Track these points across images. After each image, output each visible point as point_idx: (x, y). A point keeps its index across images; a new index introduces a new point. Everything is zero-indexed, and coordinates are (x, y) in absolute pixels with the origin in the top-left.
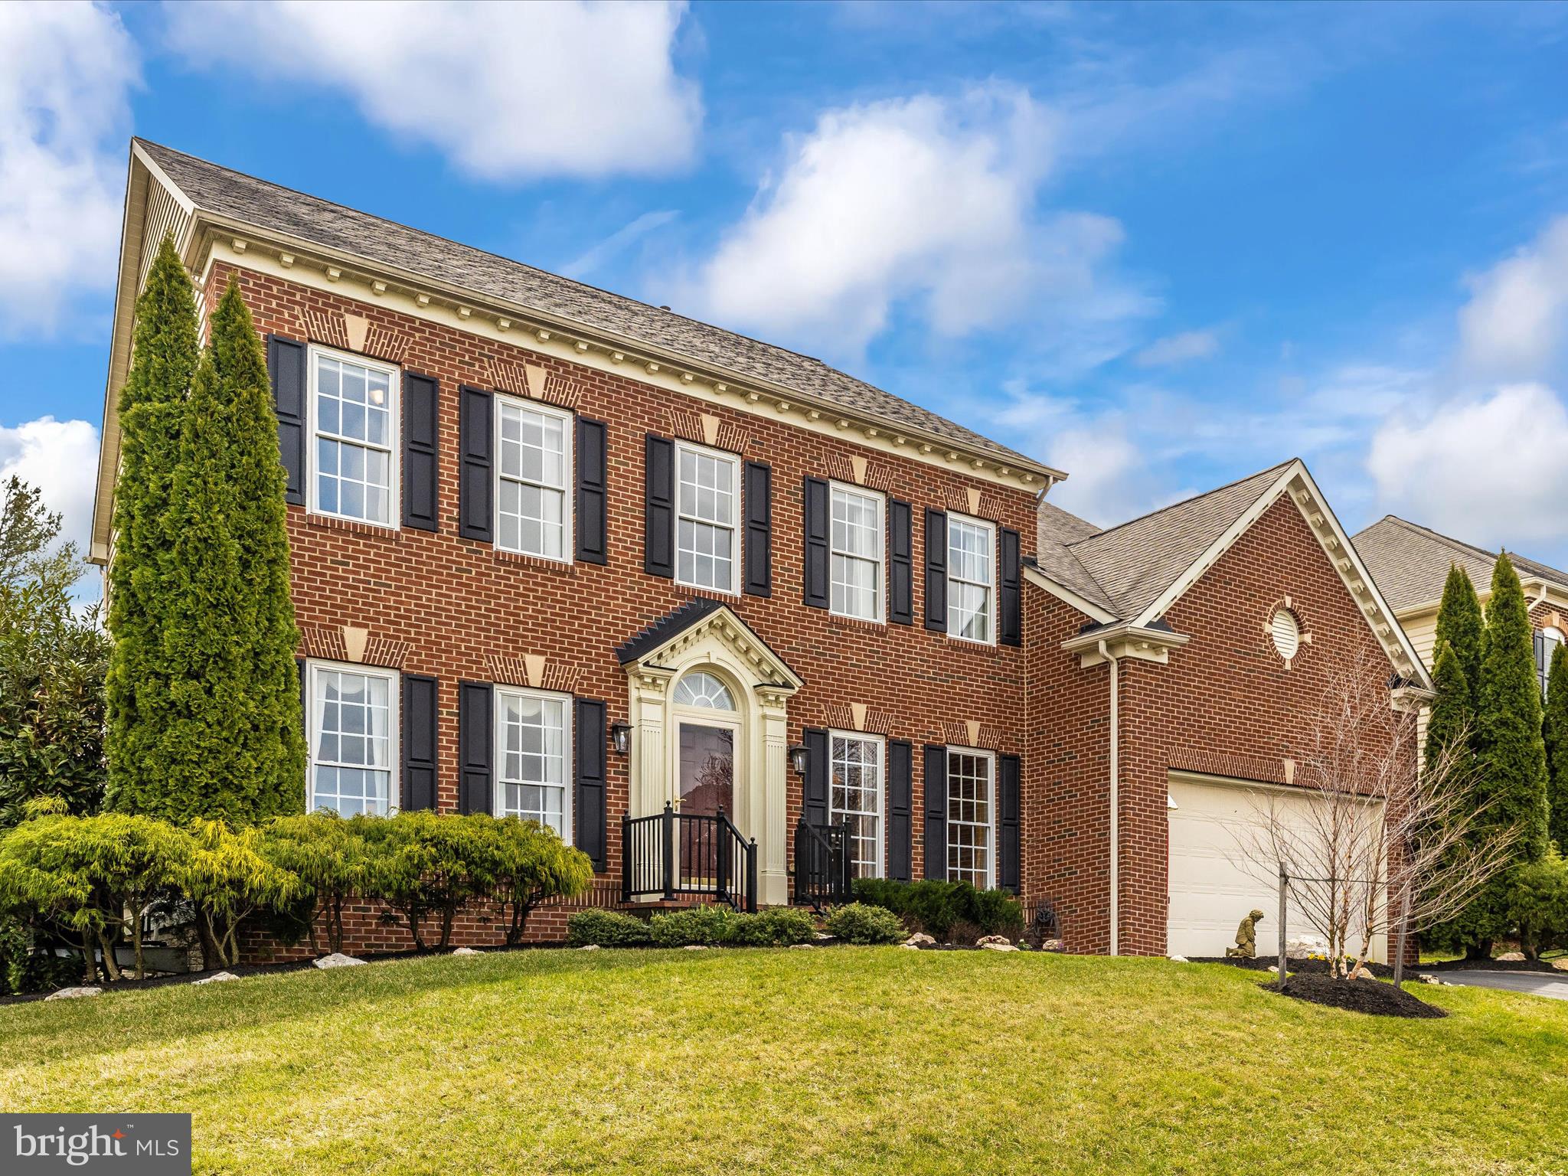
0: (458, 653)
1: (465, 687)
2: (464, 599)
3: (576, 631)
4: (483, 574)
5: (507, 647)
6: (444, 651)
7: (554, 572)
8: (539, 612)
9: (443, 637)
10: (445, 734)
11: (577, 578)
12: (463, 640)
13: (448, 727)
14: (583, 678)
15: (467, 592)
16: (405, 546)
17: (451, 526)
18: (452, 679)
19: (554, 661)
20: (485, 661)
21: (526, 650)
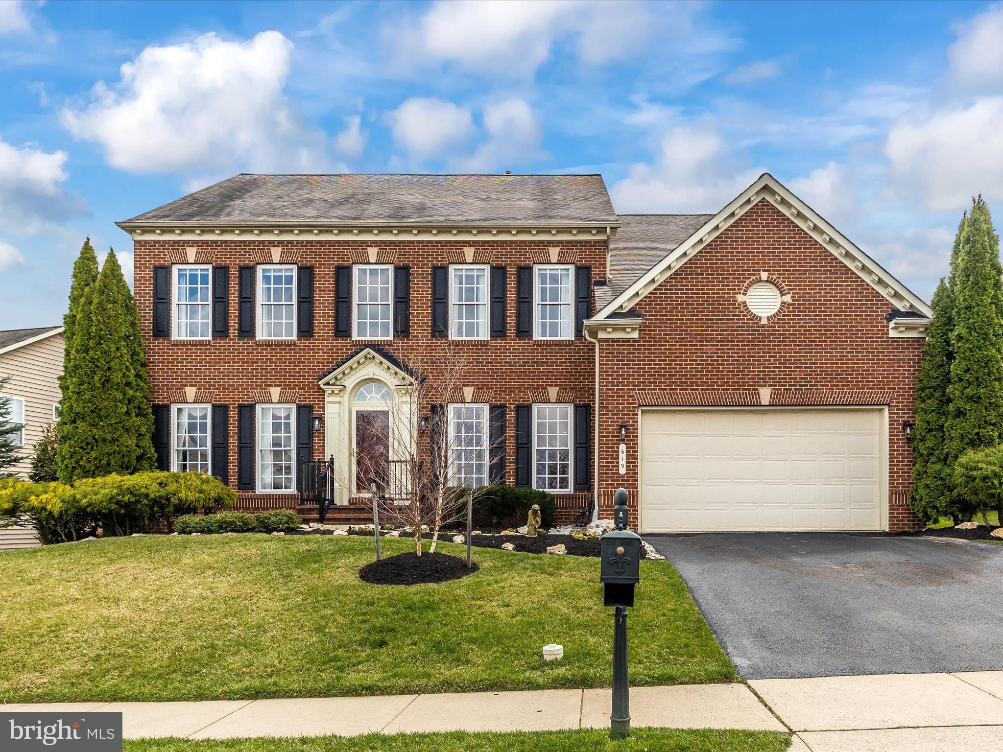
0: (238, 392)
1: (240, 407)
2: (240, 366)
3: (297, 372)
4: (250, 353)
5: (262, 386)
6: (231, 392)
7: (285, 345)
8: (278, 366)
9: (231, 386)
10: (231, 430)
11: (298, 346)
12: (240, 385)
13: (233, 427)
14: (301, 395)
15: (242, 362)
16: (213, 346)
17: (235, 333)
18: (235, 404)
19: (286, 389)
20: (250, 394)
21: (271, 386)
